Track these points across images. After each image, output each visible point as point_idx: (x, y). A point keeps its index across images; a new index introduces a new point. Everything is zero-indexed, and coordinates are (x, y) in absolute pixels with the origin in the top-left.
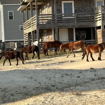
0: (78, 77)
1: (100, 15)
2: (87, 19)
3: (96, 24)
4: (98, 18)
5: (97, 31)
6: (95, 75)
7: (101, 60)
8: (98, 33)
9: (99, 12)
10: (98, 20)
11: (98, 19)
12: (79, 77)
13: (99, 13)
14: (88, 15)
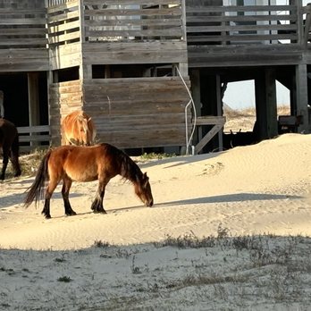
0: (61, 280)
1: (76, 19)
2: (9, 37)
3: (52, 61)
4: (62, 33)
5: (61, 89)
6: (136, 271)
7: (104, 212)
8: (63, 96)
9: (68, 7)
10: (63, 43)
11: (61, 38)
12: (66, 280)
13: (68, 11)
14: (14, 17)
